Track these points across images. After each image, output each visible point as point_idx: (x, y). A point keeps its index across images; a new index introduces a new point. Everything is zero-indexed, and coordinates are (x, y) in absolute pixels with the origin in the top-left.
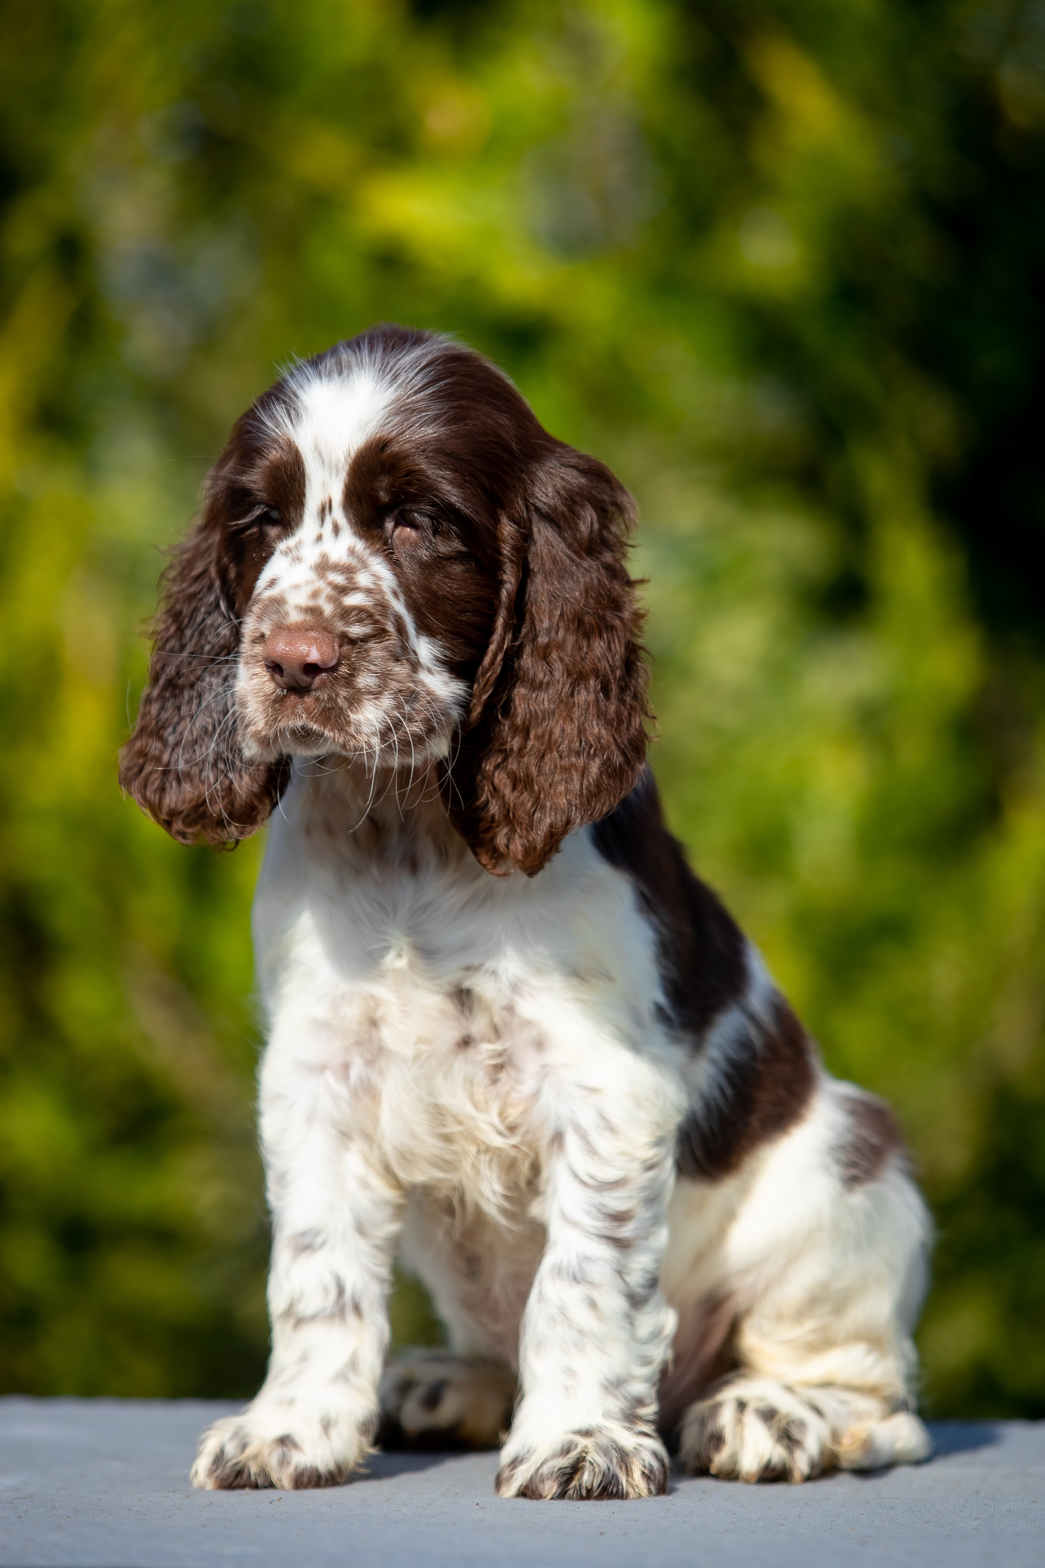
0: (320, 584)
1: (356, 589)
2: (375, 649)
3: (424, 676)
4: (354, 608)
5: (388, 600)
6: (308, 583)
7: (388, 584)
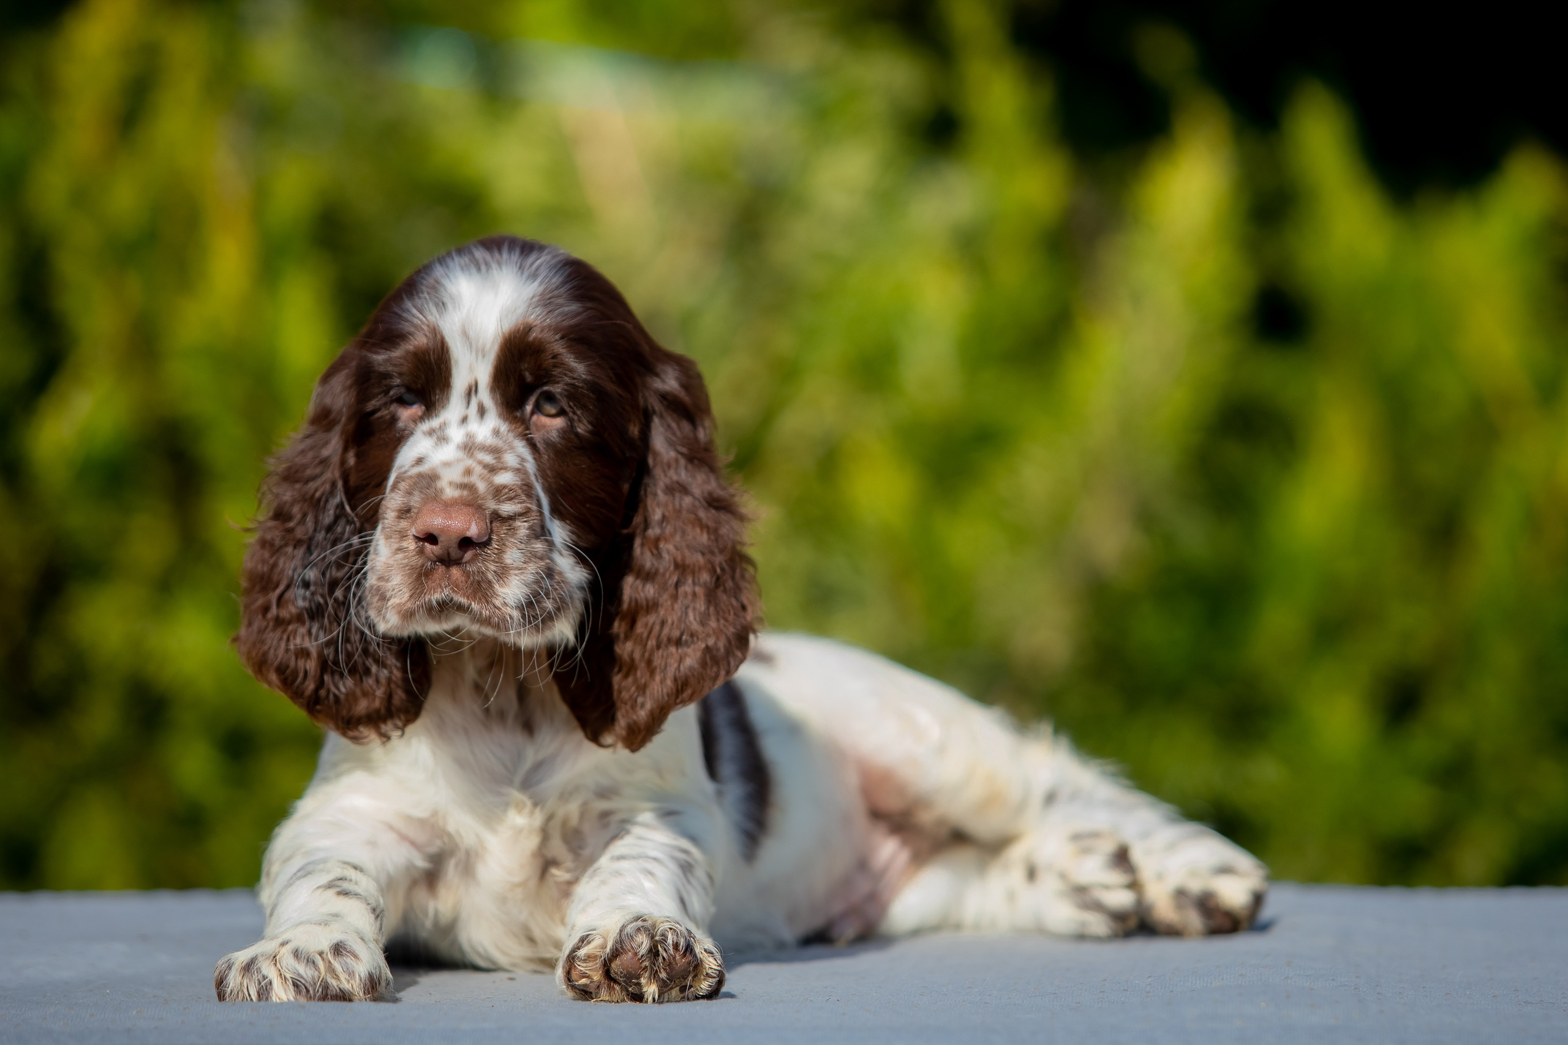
1: (505, 469)
2: (522, 528)
3: (557, 557)
4: (505, 487)
5: (532, 481)
6: (459, 461)
7: (531, 466)
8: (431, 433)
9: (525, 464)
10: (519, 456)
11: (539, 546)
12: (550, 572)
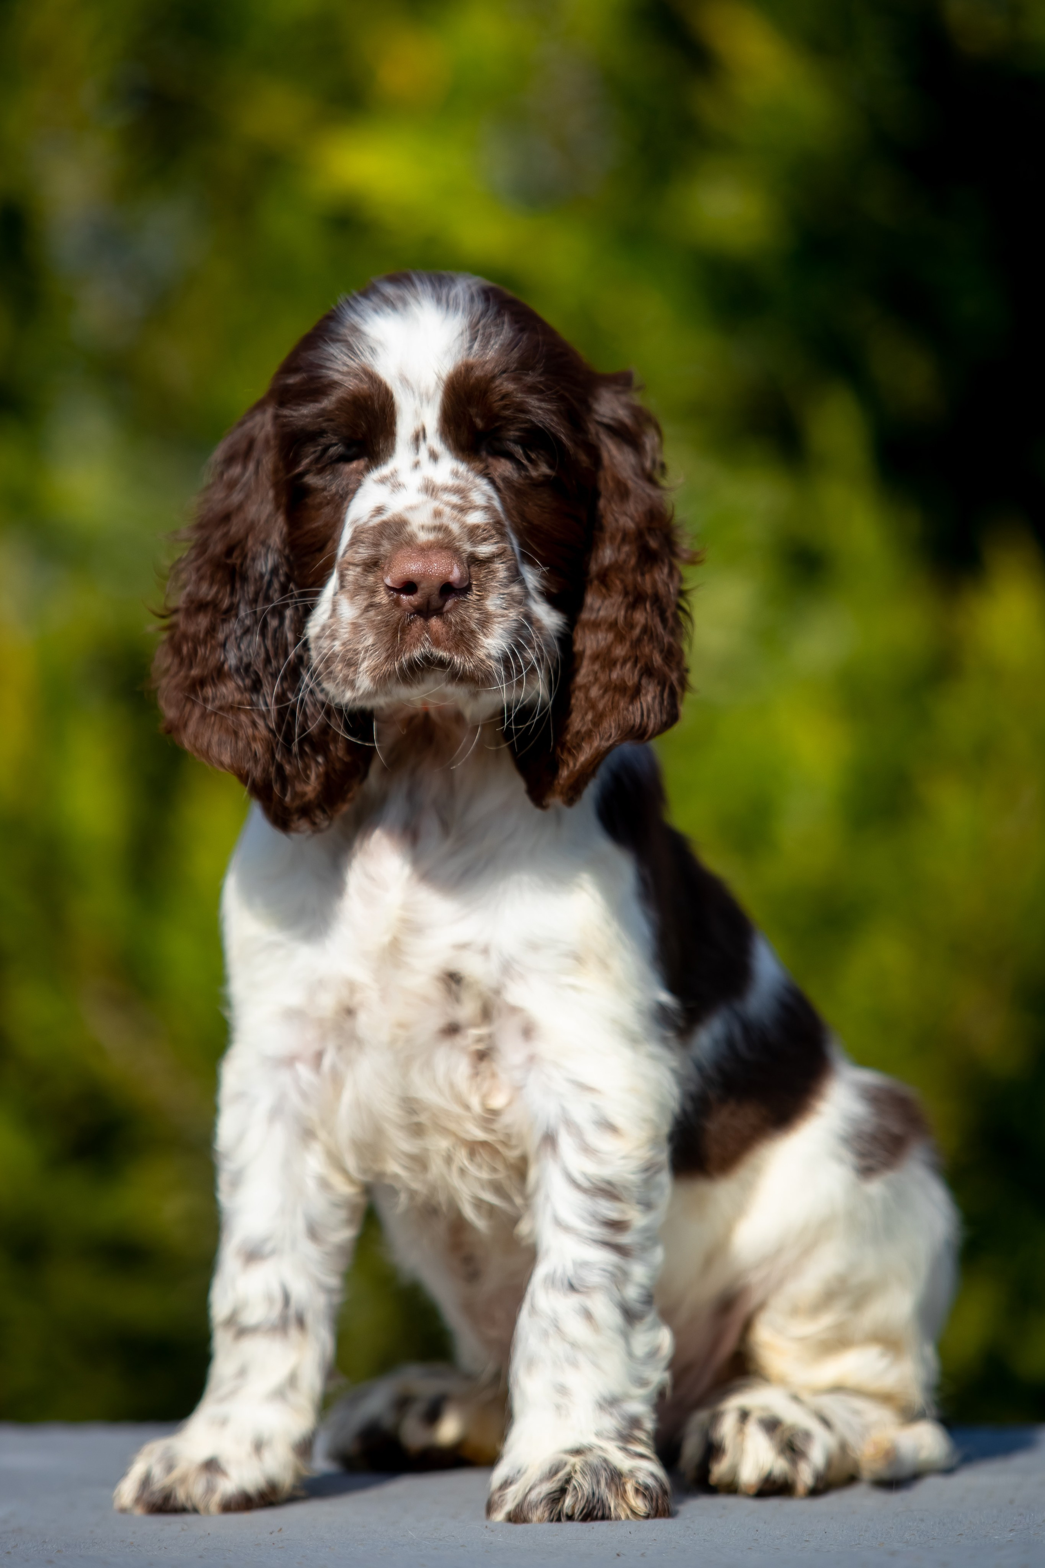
2: (501, 569)
3: (532, 603)
4: (477, 527)
5: (500, 520)
6: (423, 504)
7: (497, 504)
9: (491, 502)
10: (483, 495)
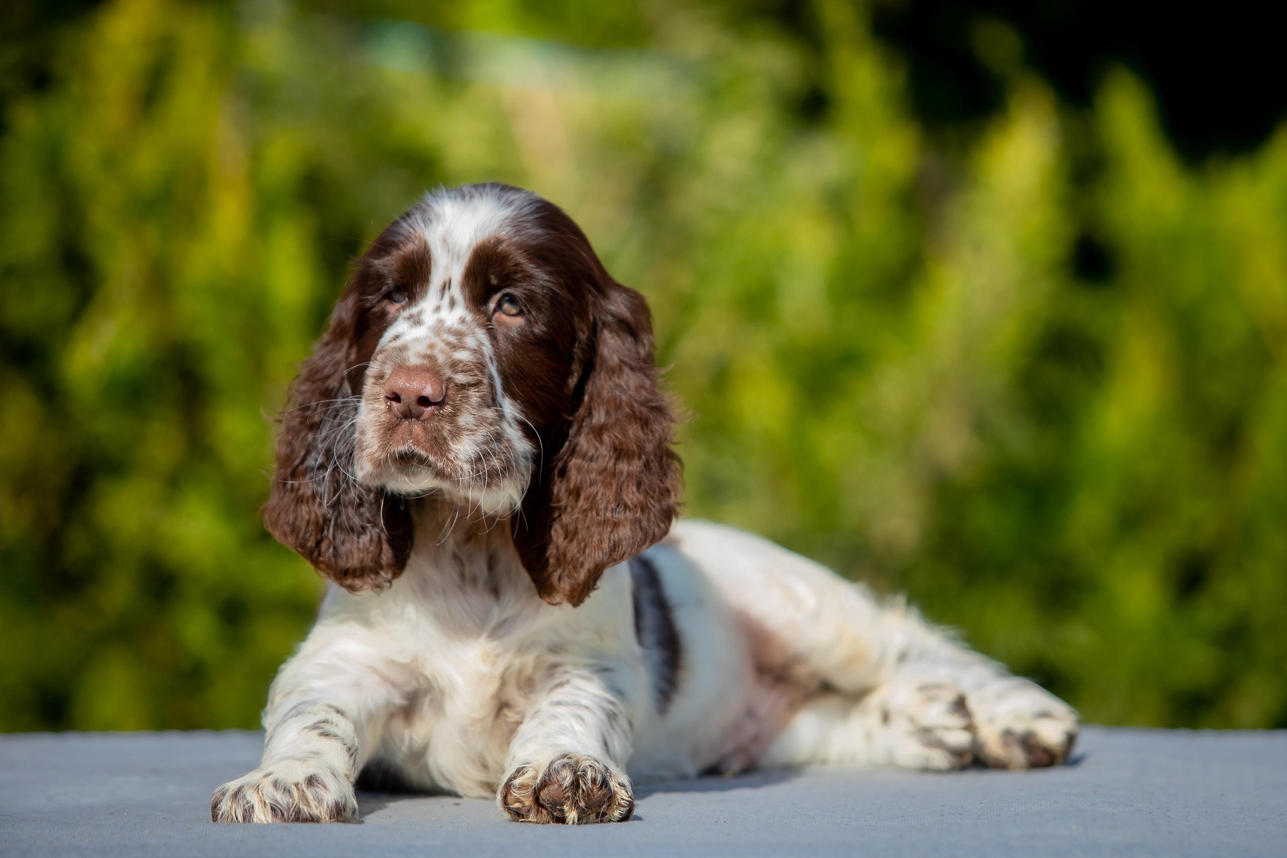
0: (436, 340)
1: (464, 348)
3: (505, 425)
4: (461, 362)
5: (486, 361)
6: (426, 338)
7: (488, 349)
8: (410, 317)
9: (482, 347)
10: (478, 341)
11: (490, 414)
12: (498, 437)
